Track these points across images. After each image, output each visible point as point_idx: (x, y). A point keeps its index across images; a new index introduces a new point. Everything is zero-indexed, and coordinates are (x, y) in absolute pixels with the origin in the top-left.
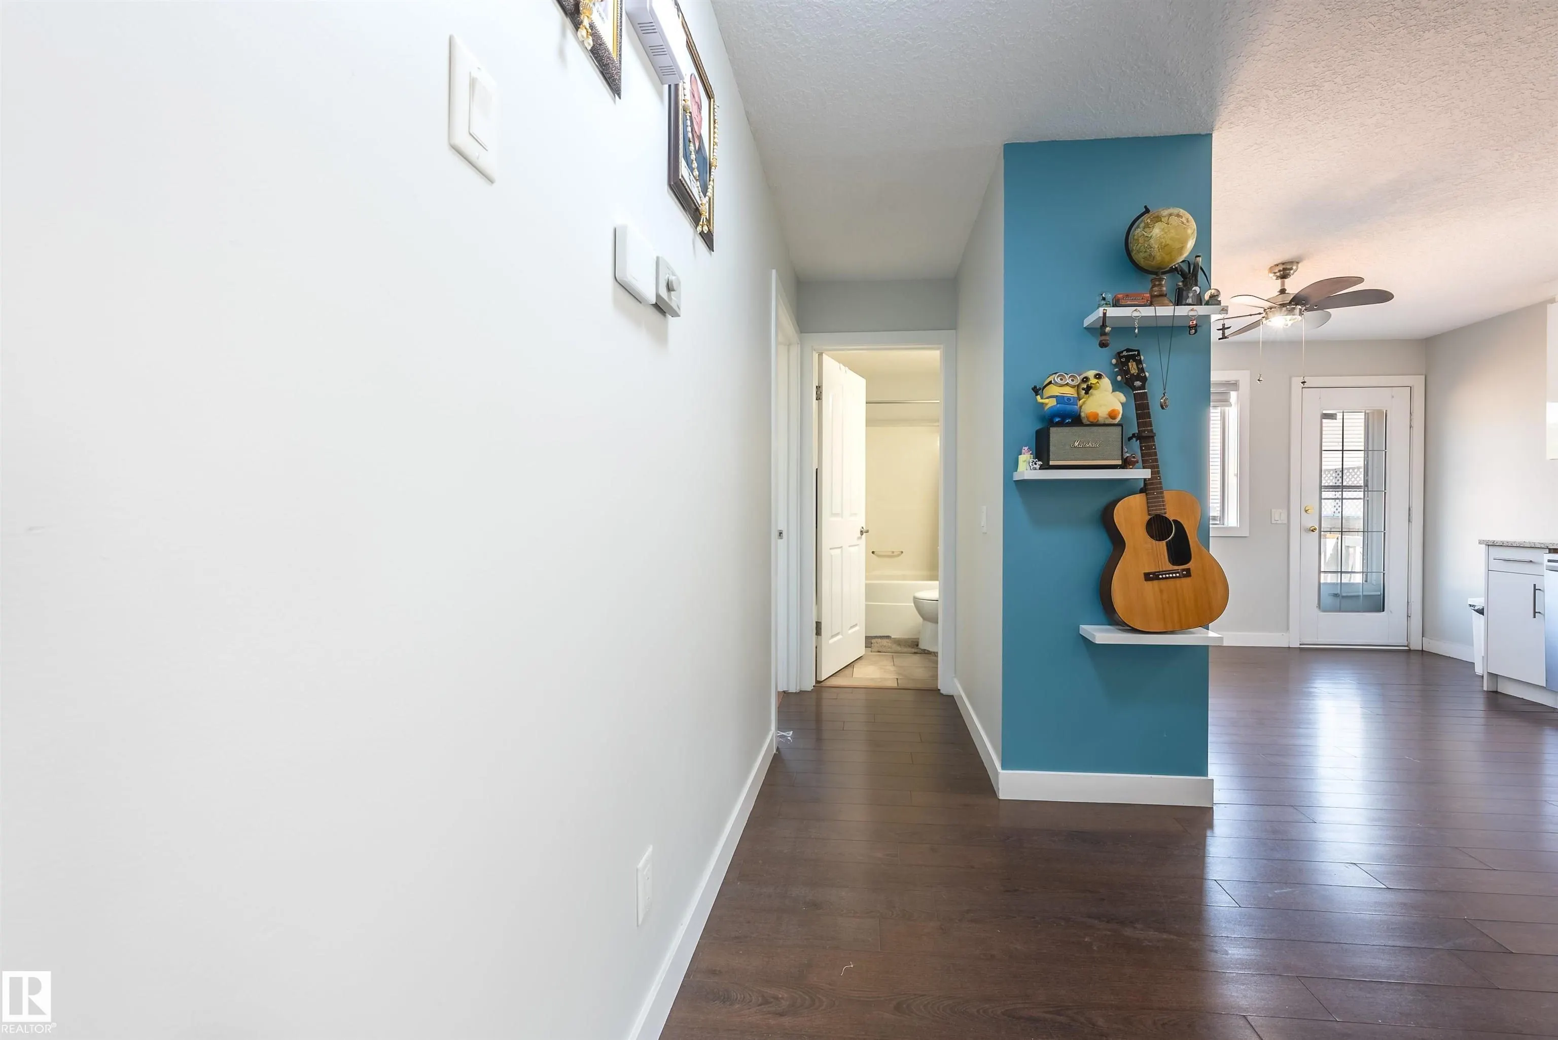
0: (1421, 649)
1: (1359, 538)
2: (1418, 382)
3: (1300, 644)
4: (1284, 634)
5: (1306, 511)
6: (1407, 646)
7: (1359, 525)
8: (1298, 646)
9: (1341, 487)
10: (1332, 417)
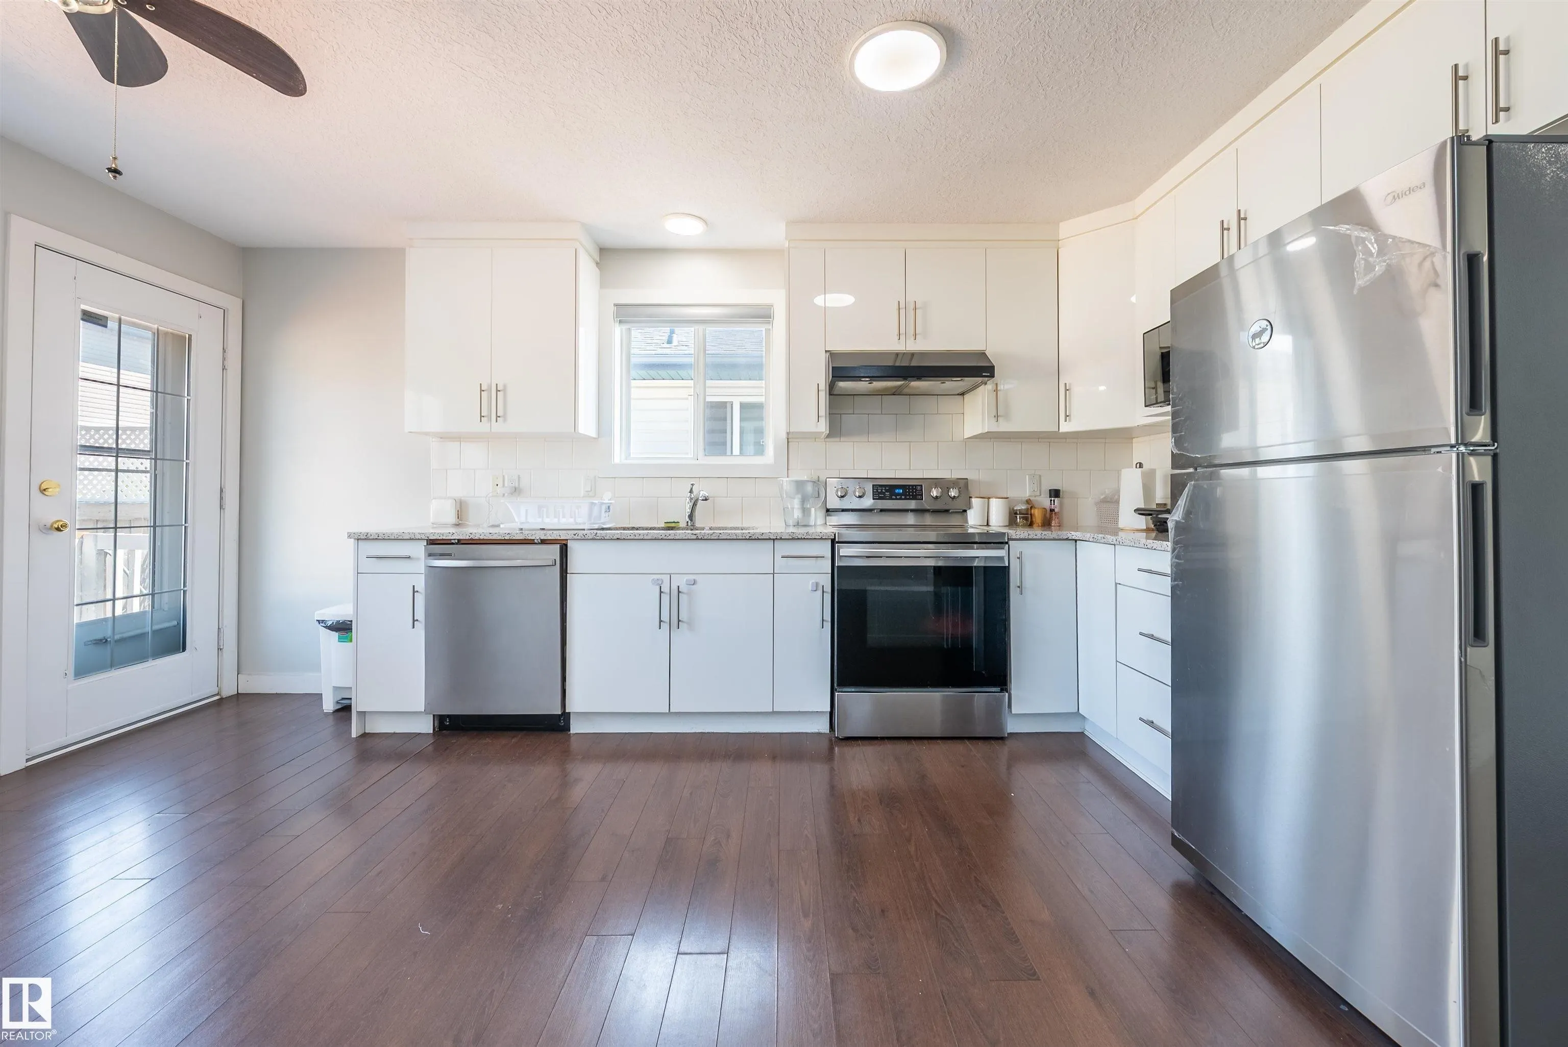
0: (236, 693)
1: (144, 536)
2: (234, 305)
3: (28, 760)
5: (42, 491)
6: (218, 694)
7: (146, 513)
8: (22, 765)
10: (100, 322)
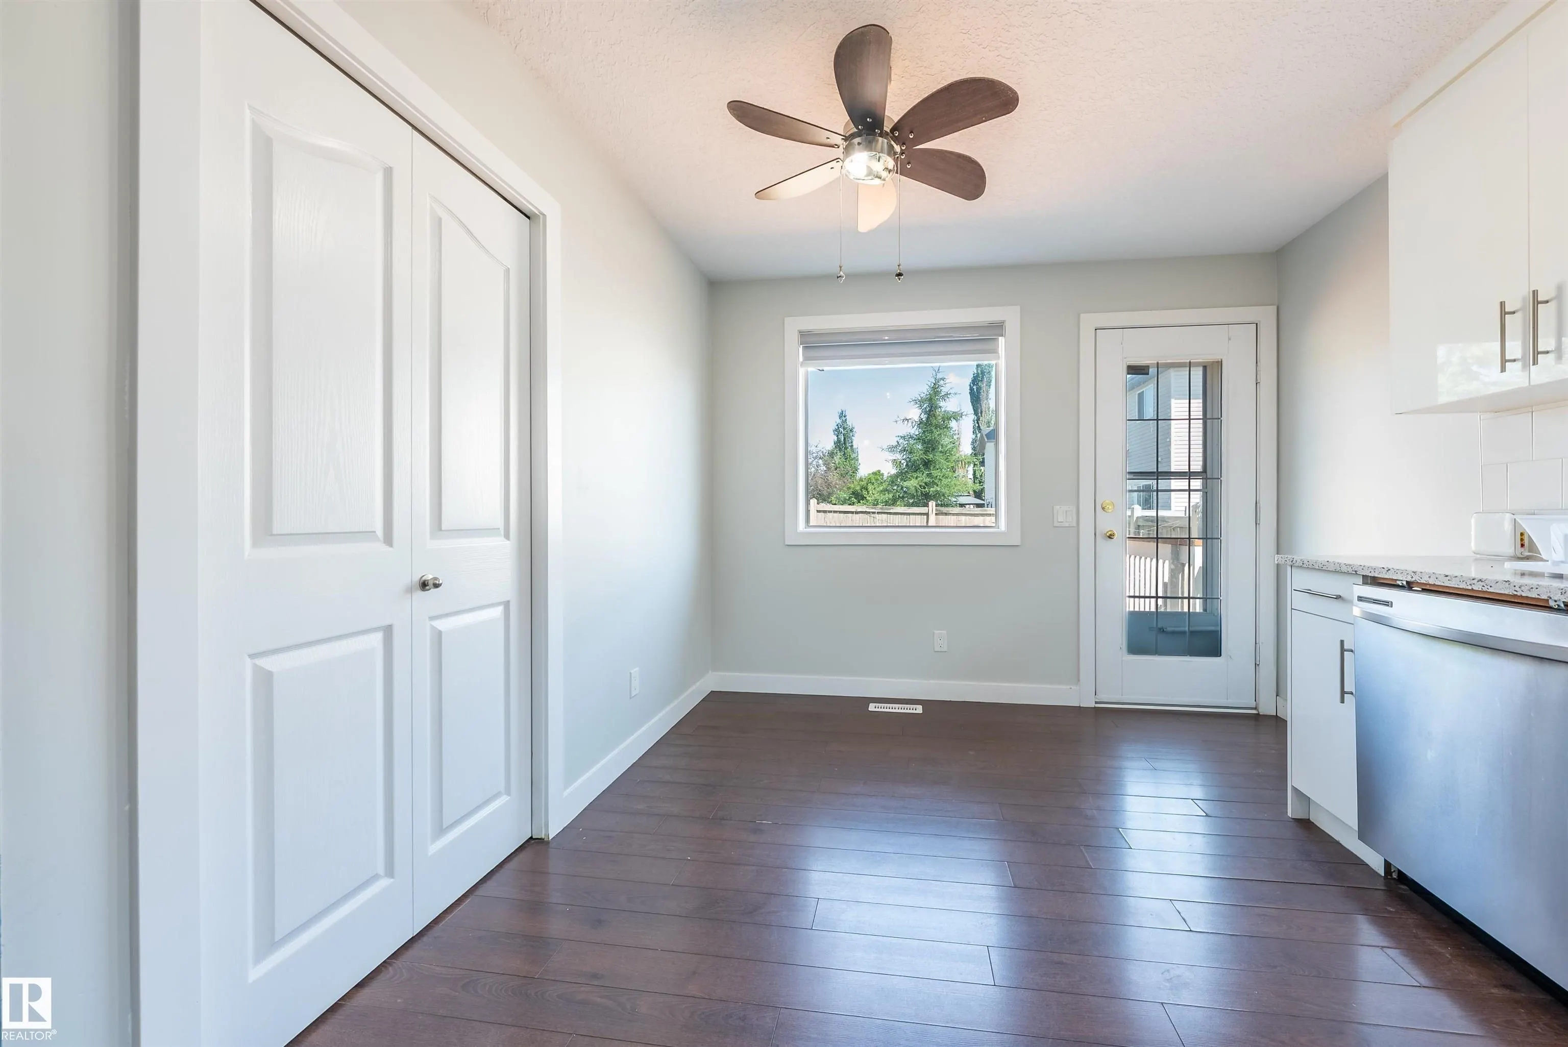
0: (1275, 714)
2: (1266, 315)
3: (1096, 703)
4: (1072, 687)
5: (1103, 508)
6: (1255, 708)
8: (1093, 705)
9: (1156, 474)
10: (1143, 372)
